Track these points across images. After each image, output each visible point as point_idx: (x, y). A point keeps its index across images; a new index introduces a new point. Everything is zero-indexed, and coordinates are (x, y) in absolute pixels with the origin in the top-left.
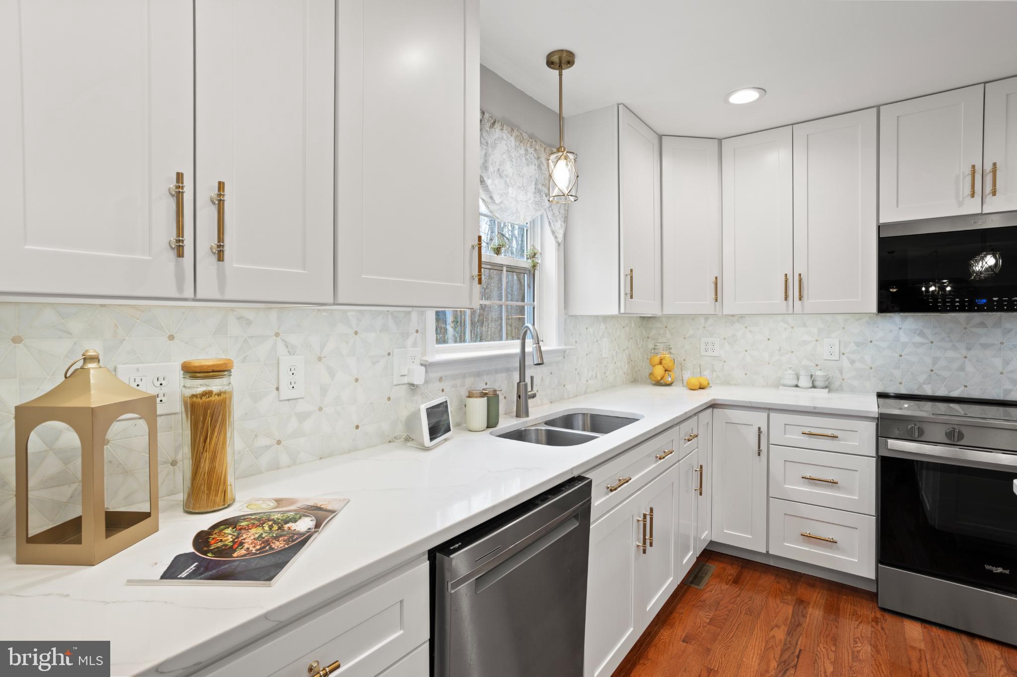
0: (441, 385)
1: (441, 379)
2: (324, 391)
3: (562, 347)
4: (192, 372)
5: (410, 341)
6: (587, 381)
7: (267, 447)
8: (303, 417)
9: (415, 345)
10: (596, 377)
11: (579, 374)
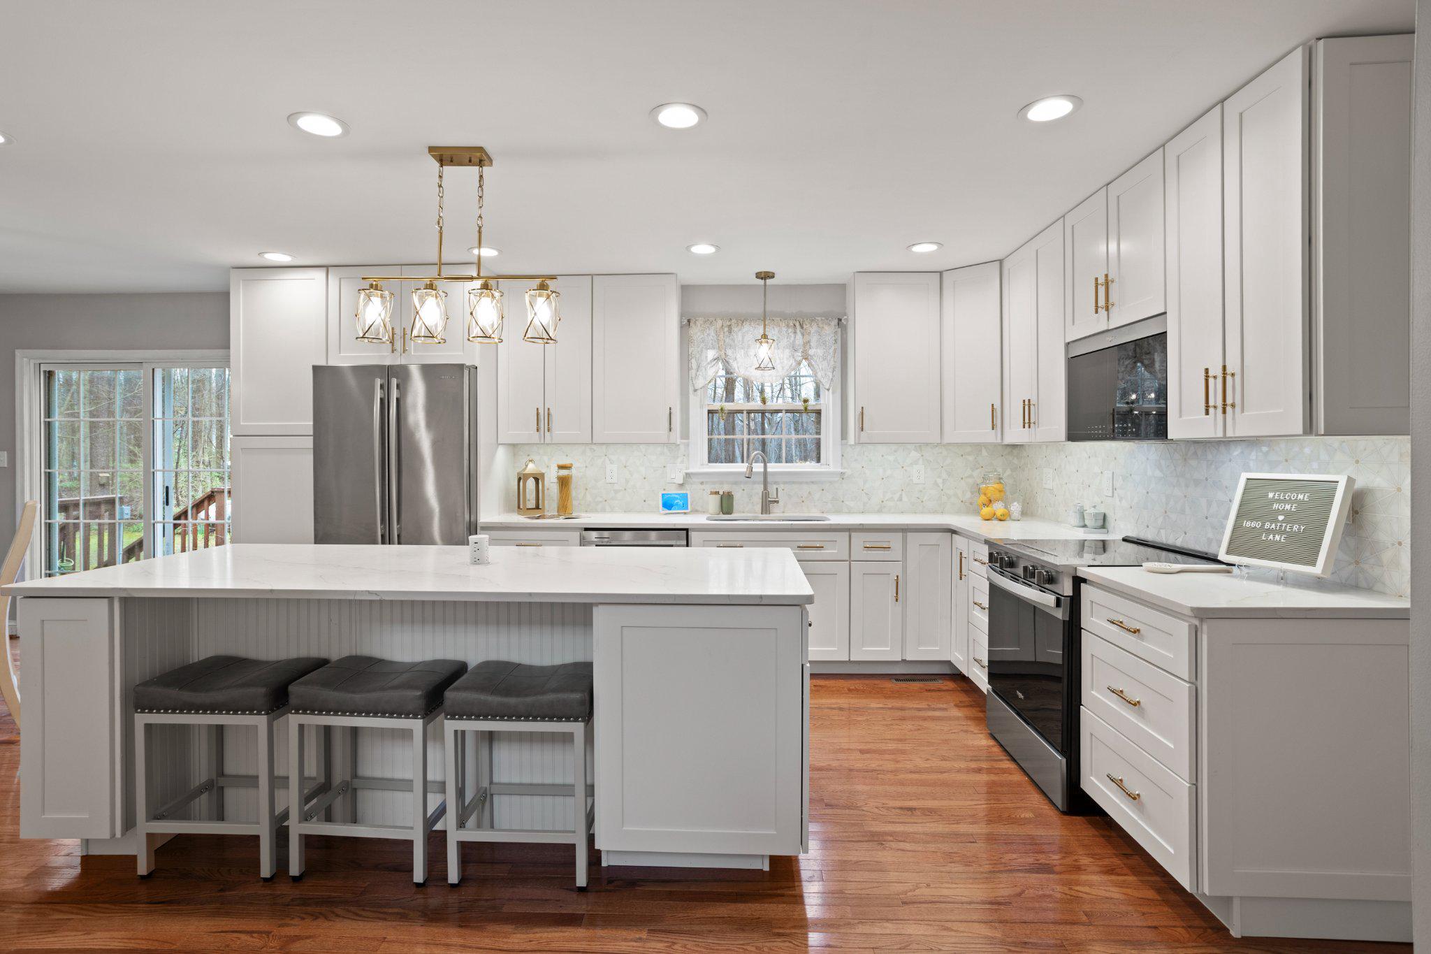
0: (703, 487)
1: (702, 483)
2: (627, 481)
3: (840, 470)
4: (561, 467)
5: (679, 460)
6: (882, 502)
7: (601, 502)
8: (616, 492)
9: (682, 462)
10: (900, 499)
11: (867, 494)
